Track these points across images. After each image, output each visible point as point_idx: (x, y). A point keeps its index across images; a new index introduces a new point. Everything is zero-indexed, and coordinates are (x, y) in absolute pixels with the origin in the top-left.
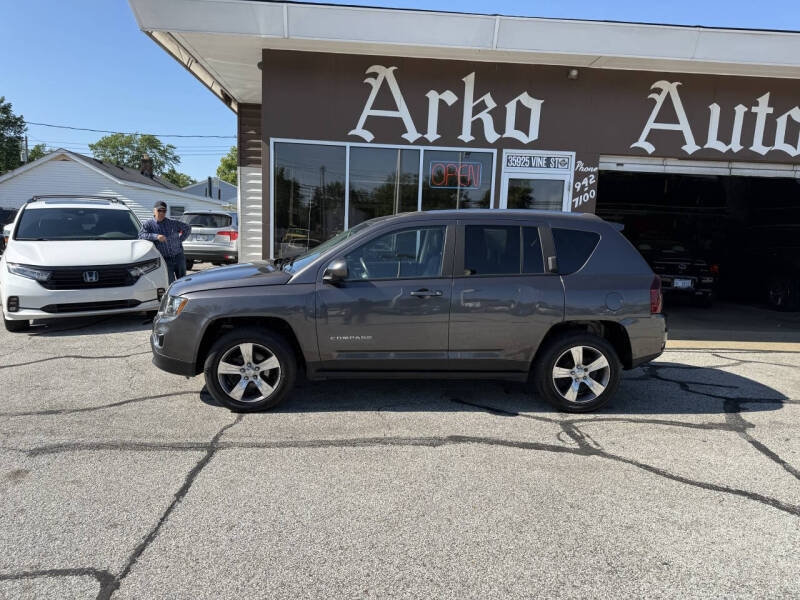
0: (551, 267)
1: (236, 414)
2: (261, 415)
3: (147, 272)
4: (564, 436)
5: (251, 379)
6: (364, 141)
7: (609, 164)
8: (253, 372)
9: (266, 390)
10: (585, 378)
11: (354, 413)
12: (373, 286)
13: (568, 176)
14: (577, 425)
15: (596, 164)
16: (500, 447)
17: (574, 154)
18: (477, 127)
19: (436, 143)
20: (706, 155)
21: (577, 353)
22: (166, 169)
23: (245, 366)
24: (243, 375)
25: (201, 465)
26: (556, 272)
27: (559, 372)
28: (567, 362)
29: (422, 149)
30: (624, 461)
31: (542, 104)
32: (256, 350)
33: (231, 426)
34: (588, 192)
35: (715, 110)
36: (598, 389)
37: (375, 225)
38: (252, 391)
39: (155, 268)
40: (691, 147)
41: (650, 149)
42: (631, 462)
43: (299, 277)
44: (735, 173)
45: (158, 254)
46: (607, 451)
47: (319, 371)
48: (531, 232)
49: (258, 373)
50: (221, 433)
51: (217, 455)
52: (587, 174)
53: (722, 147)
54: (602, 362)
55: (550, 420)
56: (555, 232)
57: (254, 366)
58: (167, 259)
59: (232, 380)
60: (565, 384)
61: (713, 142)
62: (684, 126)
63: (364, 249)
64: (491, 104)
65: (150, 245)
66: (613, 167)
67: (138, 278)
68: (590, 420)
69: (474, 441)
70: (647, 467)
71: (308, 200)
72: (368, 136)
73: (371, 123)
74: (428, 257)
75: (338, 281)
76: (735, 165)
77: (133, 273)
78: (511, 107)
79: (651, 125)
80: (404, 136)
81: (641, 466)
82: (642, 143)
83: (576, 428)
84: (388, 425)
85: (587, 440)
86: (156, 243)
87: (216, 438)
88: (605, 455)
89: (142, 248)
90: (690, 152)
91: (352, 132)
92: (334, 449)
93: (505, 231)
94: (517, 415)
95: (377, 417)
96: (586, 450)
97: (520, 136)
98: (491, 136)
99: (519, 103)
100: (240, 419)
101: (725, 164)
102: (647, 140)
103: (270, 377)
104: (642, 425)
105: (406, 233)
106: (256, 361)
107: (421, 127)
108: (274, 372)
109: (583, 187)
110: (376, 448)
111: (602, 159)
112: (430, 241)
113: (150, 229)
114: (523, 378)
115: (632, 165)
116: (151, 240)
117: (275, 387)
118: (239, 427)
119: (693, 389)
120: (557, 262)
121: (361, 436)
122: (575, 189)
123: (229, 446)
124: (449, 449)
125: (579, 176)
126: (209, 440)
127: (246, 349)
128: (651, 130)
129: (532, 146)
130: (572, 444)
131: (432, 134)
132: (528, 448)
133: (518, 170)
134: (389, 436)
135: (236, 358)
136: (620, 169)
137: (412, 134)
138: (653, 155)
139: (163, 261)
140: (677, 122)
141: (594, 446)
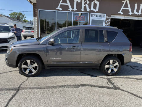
0: (106, 41)
1: (27, 78)
2: (33, 78)
3: (12, 40)
4: (109, 83)
5: (30, 69)
6: (60, 10)
7: (113, 17)
8: (31, 67)
9: (34, 72)
10: (113, 67)
11: (57, 77)
12: (61, 45)
13: (104, 19)
14: (111, 79)
15: (110, 17)
16: (94, 87)
17: (106, 14)
18: (85, 7)
19: (76, 11)
20: (133, 15)
21: (111, 62)
22: (24, 19)
23: (29, 66)
24: (28, 68)
25: (13, 96)
26: (107, 42)
27: (107, 66)
28: (109, 64)
29: (73, 12)
30: (126, 91)
31: (99, 3)
32: (31, 62)
33: (25, 82)
34: (108, 23)
35: (136, 5)
36: (115, 70)
37: (62, 29)
38: (31, 72)
39: (14, 39)
40: (130, 13)
41: (122, 13)
42: (127, 92)
43: (41, 43)
44: (139, 19)
45: (15, 36)
46: (120, 88)
47: (47, 67)
48: (101, 31)
49: (32, 67)
50: (22, 84)
51: (19, 92)
52: (108, 19)
53: (137, 13)
54: (117, 64)
55: (104, 78)
56: (107, 31)
57: (31, 65)
58: (17, 37)
59: (25, 69)
60: (108, 69)
61: (135, 12)
62: (129, 8)
63: (60, 35)
64: (88, 2)
65: (13, 34)
66: (114, 18)
67: (10, 41)
68: (114, 78)
69: (87, 86)
70: (132, 94)
71: (50, 25)
72: (61, 9)
73: (61, 6)
74: (74, 37)
75: (52, 44)
76: (139, 17)
77: (9, 40)
78: (93, 3)
79: (122, 8)
80: (69, 9)
81: (130, 93)
82: (120, 12)
83: (111, 80)
84: (65, 81)
85: (115, 84)
86: (15, 33)
87: (20, 86)
88: (120, 89)
89: (11, 34)
90: (130, 14)
91: (57, 8)
92: (51, 89)
93: (95, 31)
94: (96, 77)
95: (62, 78)
96: (116, 88)
97: (94, 10)
98: (88, 10)
99: (94, 2)
100: (27, 79)
101: (137, 17)
102: (121, 11)
103: (35, 68)
104: (126, 79)
105: (69, 32)
106: (31, 64)
107: (73, 7)
108: (36, 67)
109: (107, 22)
110: (62, 89)
111: (112, 16)
112: (75, 33)
113: (13, 30)
114: (98, 68)
115: (118, 17)
116: (13, 33)
117: (37, 71)
118: (27, 82)
119: (134, 68)
120: (108, 39)
121: (58, 85)
122: (106, 22)
123: (23, 88)
124: (81, 88)
125: (107, 19)
126: (18, 87)
127: (29, 61)
128: (123, 9)
129: (97, 12)
130: (111, 86)
131: (75, 9)
132: (101, 88)
133: (94, 17)
134: (65, 84)
135: (26, 64)
136: (115, 18)
137: (70, 9)
138: (123, 15)
139: (16, 37)
140: (128, 8)
141: (117, 86)
